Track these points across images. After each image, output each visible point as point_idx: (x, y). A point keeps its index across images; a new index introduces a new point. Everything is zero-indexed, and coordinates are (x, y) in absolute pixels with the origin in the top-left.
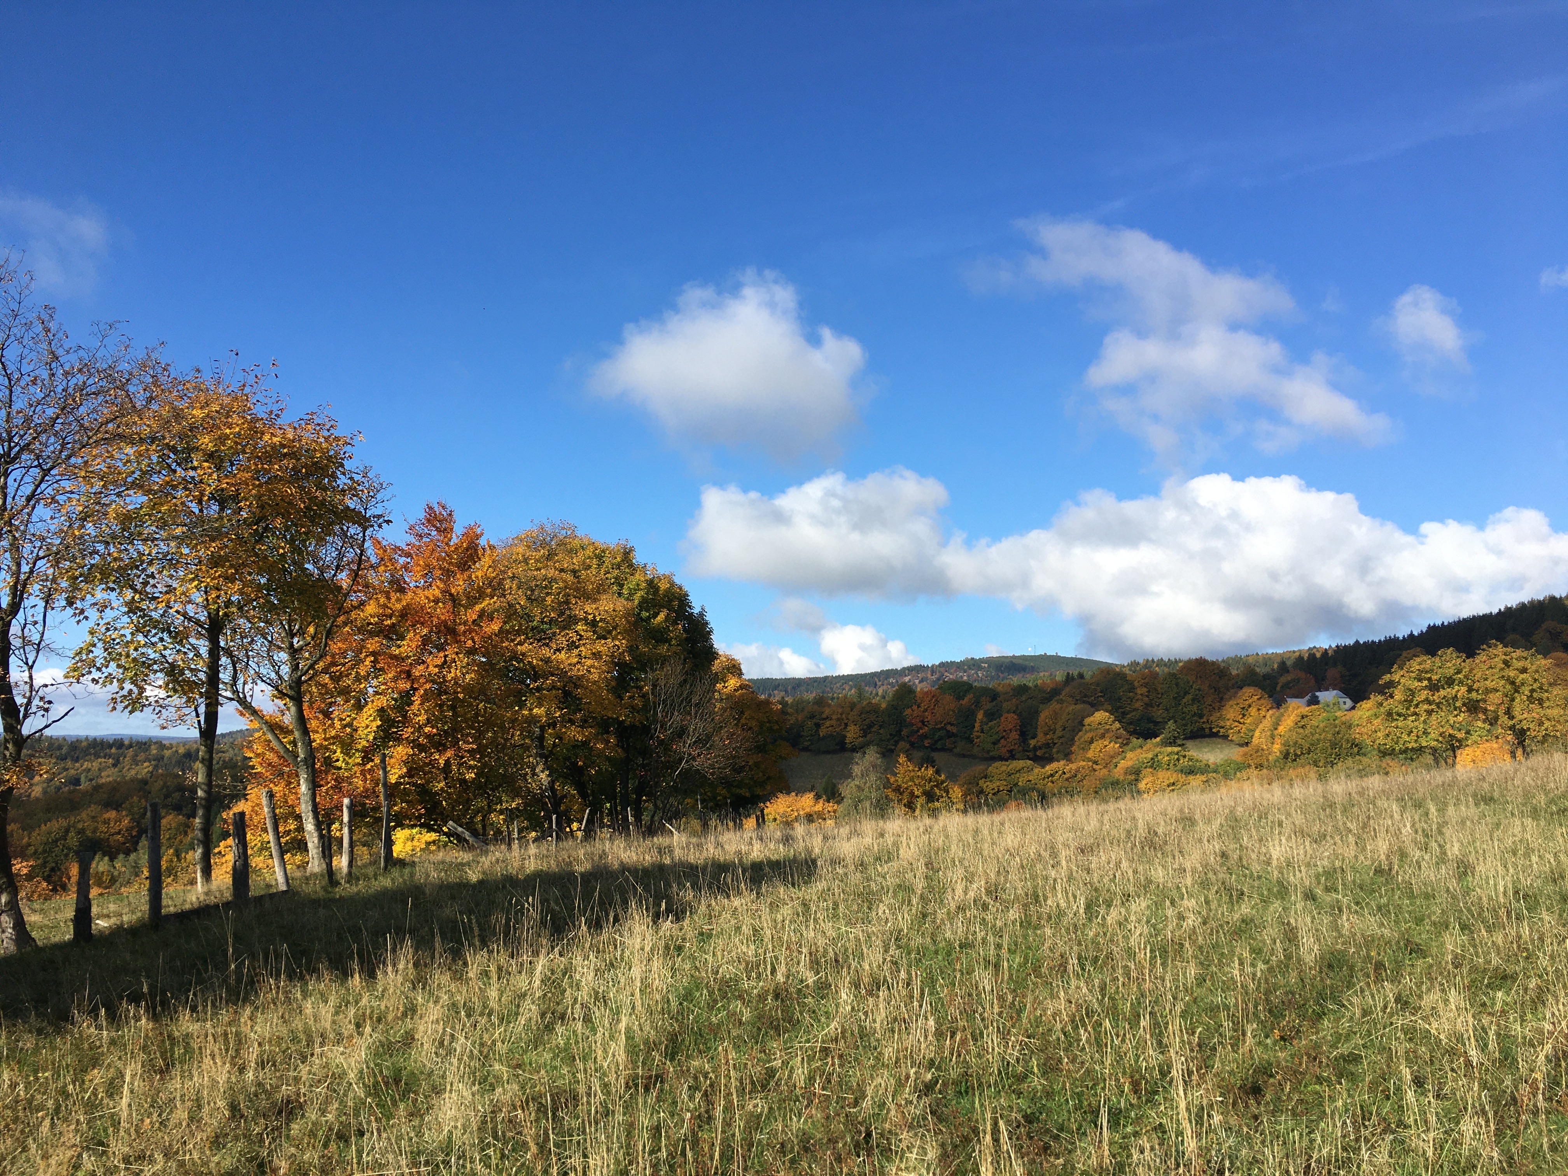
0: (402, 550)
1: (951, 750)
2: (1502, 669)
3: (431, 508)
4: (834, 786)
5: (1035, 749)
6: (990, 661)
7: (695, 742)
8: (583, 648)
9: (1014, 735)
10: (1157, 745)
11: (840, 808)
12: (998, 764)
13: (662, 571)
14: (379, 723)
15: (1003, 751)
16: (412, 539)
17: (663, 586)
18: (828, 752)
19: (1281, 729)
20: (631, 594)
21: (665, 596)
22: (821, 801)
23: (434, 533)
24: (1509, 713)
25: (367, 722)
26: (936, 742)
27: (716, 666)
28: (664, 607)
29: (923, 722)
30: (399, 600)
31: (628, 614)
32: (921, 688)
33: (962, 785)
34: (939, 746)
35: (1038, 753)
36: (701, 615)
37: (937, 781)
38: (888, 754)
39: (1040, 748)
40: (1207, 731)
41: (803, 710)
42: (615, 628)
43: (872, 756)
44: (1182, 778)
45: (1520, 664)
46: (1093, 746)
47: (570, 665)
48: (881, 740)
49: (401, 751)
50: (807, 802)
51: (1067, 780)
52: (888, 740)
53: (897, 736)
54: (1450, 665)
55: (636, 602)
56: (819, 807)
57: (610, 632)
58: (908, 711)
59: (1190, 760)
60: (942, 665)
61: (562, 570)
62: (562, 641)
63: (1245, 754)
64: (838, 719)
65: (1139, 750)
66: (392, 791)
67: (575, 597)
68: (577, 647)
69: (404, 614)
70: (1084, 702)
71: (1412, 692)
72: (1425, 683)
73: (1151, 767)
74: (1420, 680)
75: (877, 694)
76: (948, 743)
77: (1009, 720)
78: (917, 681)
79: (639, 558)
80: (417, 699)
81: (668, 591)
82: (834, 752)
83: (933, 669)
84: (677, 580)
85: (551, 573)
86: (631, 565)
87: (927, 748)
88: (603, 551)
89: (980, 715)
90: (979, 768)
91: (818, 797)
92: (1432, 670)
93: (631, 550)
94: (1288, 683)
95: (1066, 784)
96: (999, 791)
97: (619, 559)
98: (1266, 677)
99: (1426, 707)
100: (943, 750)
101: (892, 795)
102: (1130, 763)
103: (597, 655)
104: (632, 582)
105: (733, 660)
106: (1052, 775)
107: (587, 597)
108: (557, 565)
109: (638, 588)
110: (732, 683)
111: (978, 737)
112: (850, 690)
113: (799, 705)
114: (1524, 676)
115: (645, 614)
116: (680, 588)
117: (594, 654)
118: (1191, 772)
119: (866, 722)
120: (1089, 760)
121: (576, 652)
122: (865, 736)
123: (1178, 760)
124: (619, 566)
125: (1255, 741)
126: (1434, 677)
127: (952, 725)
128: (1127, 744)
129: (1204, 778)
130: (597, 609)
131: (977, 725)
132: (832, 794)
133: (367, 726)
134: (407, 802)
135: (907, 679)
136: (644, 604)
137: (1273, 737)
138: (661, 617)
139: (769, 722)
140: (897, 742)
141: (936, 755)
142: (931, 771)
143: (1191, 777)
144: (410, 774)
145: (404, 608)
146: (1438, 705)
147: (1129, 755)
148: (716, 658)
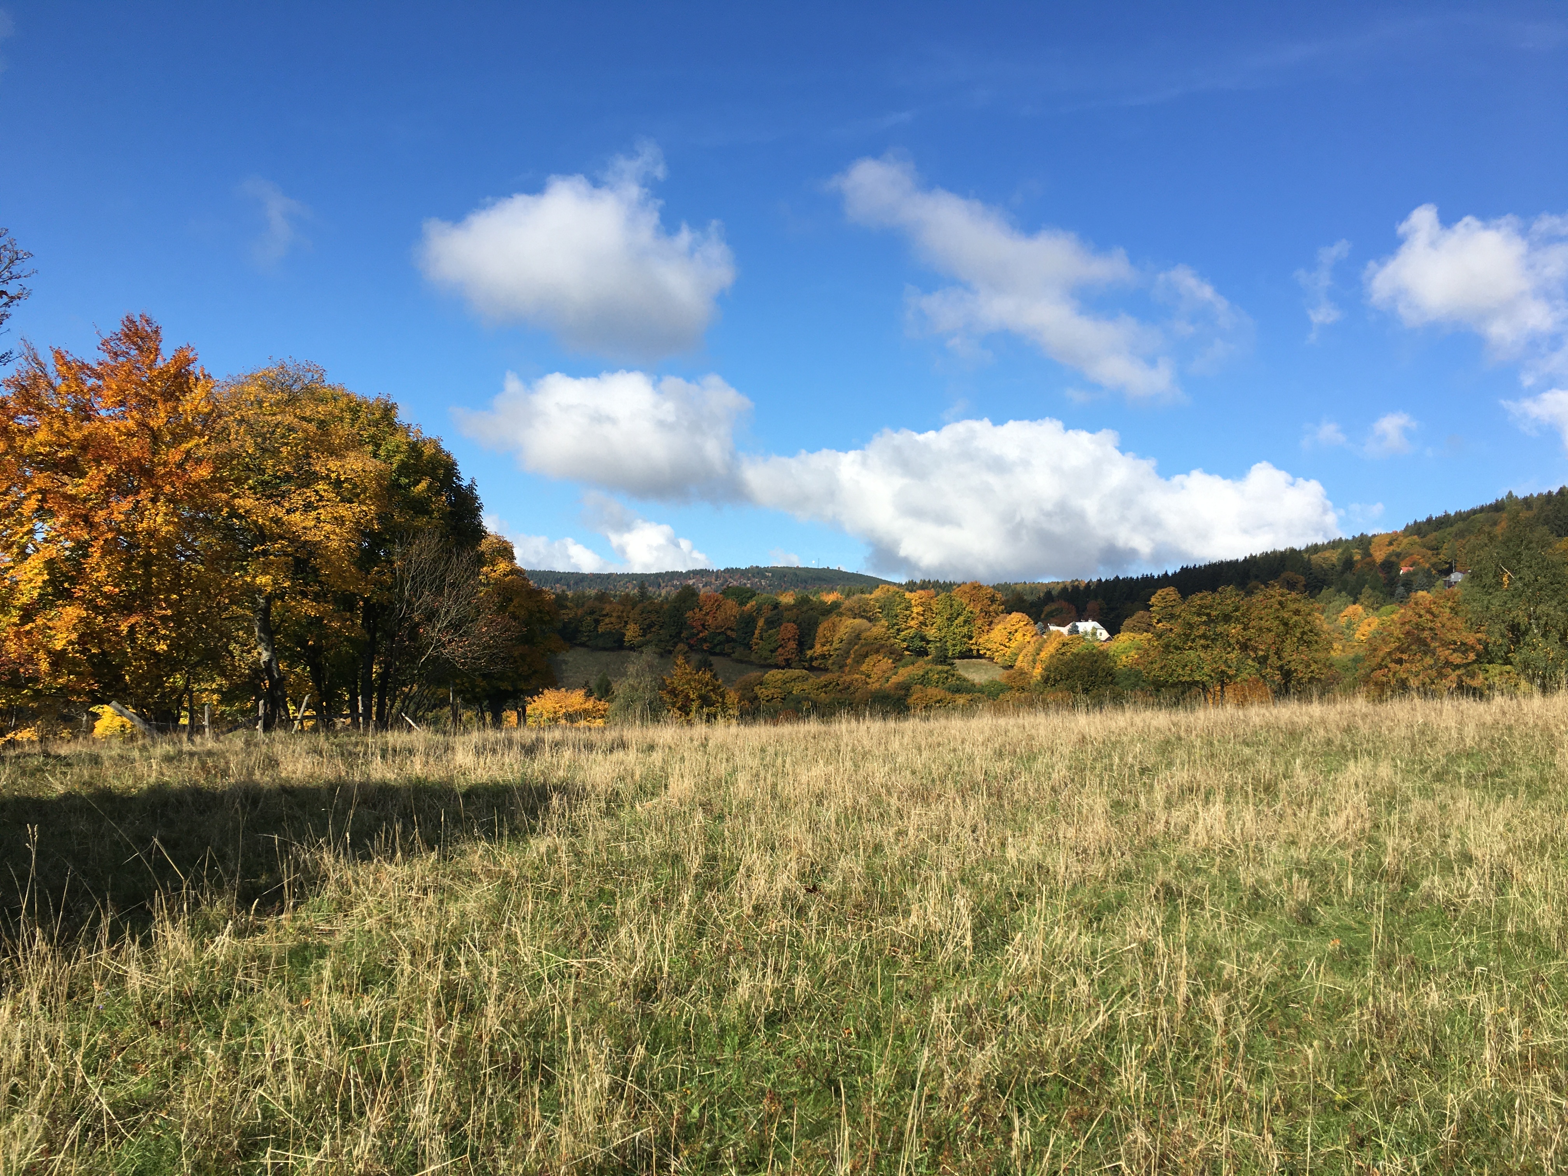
0: (91, 369)
1: (729, 655)
2: (1278, 610)
3: (133, 322)
4: (609, 684)
5: (812, 659)
6: (775, 571)
7: (446, 627)
8: (321, 511)
9: (792, 645)
10: (927, 663)
11: (612, 707)
12: (774, 671)
13: (428, 433)
14: (46, 577)
15: (780, 660)
16: (107, 358)
17: (428, 451)
18: (605, 649)
19: (1043, 654)
20: (389, 457)
21: (429, 463)
22: (592, 699)
23: (134, 352)
24: (1278, 654)
25: (30, 575)
26: (716, 646)
27: (484, 546)
28: (426, 475)
29: (703, 625)
30: (79, 428)
31: (380, 477)
32: (703, 591)
33: (736, 691)
34: (717, 650)
35: (814, 664)
36: (471, 488)
37: (714, 686)
38: (666, 654)
39: (816, 659)
40: (975, 652)
41: (583, 606)
42: (364, 491)
43: (648, 655)
44: (949, 696)
45: (1294, 606)
46: (867, 660)
47: (304, 528)
48: (660, 641)
49: (72, 613)
50: (576, 699)
51: (840, 691)
52: (668, 641)
53: (676, 638)
54: (1229, 601)
55: (395, 466)
56: (589, 705)
57: (358, 495)
58: (689, 614)
59: (958, 679)
60: (727, 570)
61: (304, 418)
62: (297, 500)
63: (1009, 677)
64: (619, 617)
65: (911, 667)
66: (58, 659)
67: (317, 450)
68: (316, 508)
69: (84, 446)
70: (862, 617)
71: (1191, 626)
72: (1204, 618)
73: (921, 684)
74: (1199, 615)
75: (660, 595)
76: (727, 648)
77: (789, 629)
78: (701, 585)
79: (402, 416)
80: (96, 553)
81: (433, 457)
82: (612, 649)
83: (718, 574)
84: (445, 446)
85: (289, 419)
86: (391, 424)
87: (705, 651)
88: (359, 405)
89: (761, 623)
90: (754, 674)
91: (589, 694)
92: (1212, 606)
93: (394, 407)
94: (1052, 612)
95: (839, 695)
96: (773, 698)
97: (377, 416)
98: (1033, 604)
99: (1202, 642)
100: (722, 654)
101: (667, 698)
102: (901, 679)
103: (339, 521)
104: (392, 442)
105: (505, 542)
106: (825, 686)
107: (334, 452)
108: (298, 411)
109: (397, 451)
110: (502, 566)
111: (757, 644)
112: (634, 588)
113: (580, 600)
114: (1296, 618)
115: (404, 481)
116: (448, 456)
117: (336, 518)
118: (958, 690)
119: (647, 622)
120: (862, 673)
121: (314, 514)
122: (644, 636)
123: (947, 678)
124: (376, 424)
125: (1018, 664)
126: (1214, 613)
127: (733, 630)
128: (900, 660)
129: (969, 697)
130: (342, 466)
131: (757, 632)
132: (604, 691)
133: (31, 581)
134: (77, 674)
135: (691, 582)
136: (403, 468)
137: (1034, 661)
138: (423, 485)
139: (540, 612)
140: (675, 644)
141: (713, 659)
142: (708, 676)
143: (957, 696)
144: (83, 640)
145: (86, 438)
146: (1213, 640)
147: (901, 671)
148: (483, 537)
